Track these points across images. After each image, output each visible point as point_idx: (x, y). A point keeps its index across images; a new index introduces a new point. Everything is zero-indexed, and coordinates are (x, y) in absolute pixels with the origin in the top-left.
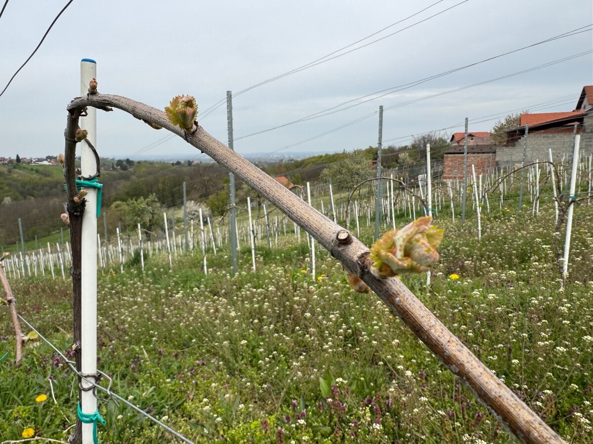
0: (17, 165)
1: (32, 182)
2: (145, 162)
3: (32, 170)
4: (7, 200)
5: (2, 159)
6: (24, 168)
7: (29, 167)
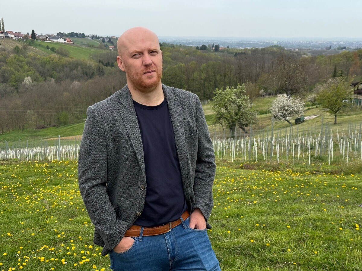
4: (28, 80)
5: (17, 34)
6: (40, 45)
7: (45, 44)
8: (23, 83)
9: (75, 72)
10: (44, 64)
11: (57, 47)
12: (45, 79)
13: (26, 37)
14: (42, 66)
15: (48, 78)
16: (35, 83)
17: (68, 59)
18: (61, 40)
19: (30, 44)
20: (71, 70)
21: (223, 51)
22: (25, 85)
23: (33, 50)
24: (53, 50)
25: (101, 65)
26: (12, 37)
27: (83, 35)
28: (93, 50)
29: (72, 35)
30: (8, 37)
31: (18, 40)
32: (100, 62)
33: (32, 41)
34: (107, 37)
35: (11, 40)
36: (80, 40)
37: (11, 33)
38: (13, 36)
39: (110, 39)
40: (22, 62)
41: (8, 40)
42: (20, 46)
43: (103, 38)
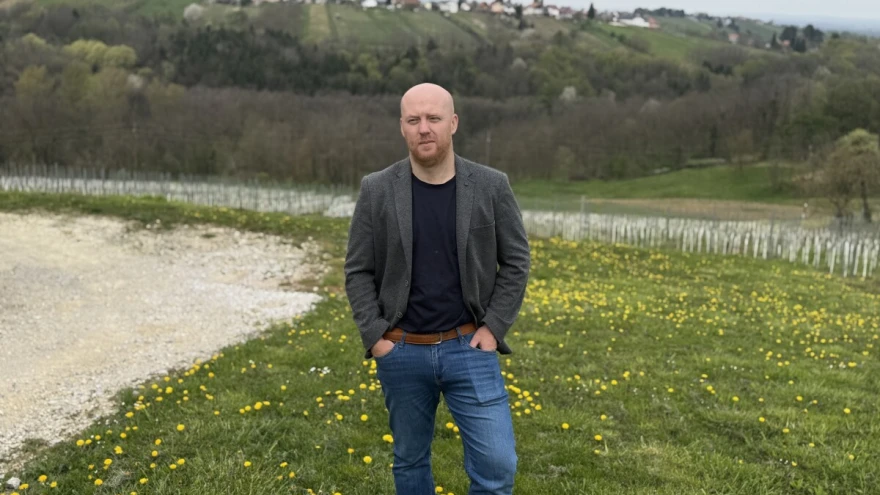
0: (588, 23)
1: (614, 62)
2: (846, 35)
3: (613, 35)
4: (569, 93)
5: (565, 10)
6: (600, 30)
7: (608, 28)
8: (561, 97)
9: (654, 81)
10: (600, 65)
11: (629, 35)
12: (599, 92)
13: (578, 15)
14: (597, 69)
15: (605, 91)
16: (581, 98)
17: (645, 57)
18: (639, 22)
19: (583, 28)
20: (648, 78)
22: (563, 101)
23: (586, 40)
24: (622, 39)
25: (706, 70)
26: (554, 16)
27: (681, 14)
28: (695, 41)
29: (661, 12)
30: (548, 15)
31: (565, 20)
32: (706, 64)
34: (729, 18)
35: (552, 21)
36: (675, 21)
37: (554, 7)
38: (556, 13)
39: (733, 20)
40: (564, 59)
41: (547, 20)
42: (566, 31)
43: (719, 19)
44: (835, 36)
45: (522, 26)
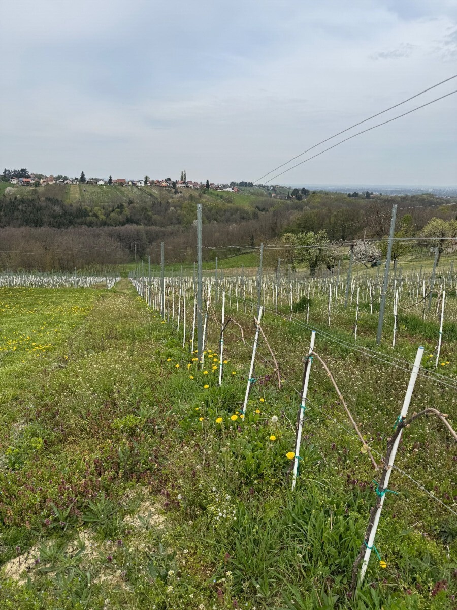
1: (217, 208)
2: (321, 191)
3: (218, 195)
5: (195, 184)
6: (212, 193)
7: (216, 192)
8: (192, 225)
9: (234, 216)
11: (225, 195)
13: (202, 186)
14: (209, 211)
15: (212, 221)
17: (231, 205)
18: (229, 189)
19: (204, 193)
20: (231, 215)
21: (373, 198)
22: (193, 226)
23: (206, 198)
24: (222, 197)
25: (257, 210)
26: (191, 187)
27: (251, 185)
28: (254, 197)
29: (242, 184)
30: (188, 187)
31: (196, 189)
32: (257, 207)
33: (206, 190)
34: (272, 186)
35: (190, 189)
36: (249, 188)
37: (191, 183)
38: (192, 185)
39: (274, 187)
41: (188, 189)
42: (196, 194)
43: (268, 187)
44: (314, 192)
45: (176, 192)
